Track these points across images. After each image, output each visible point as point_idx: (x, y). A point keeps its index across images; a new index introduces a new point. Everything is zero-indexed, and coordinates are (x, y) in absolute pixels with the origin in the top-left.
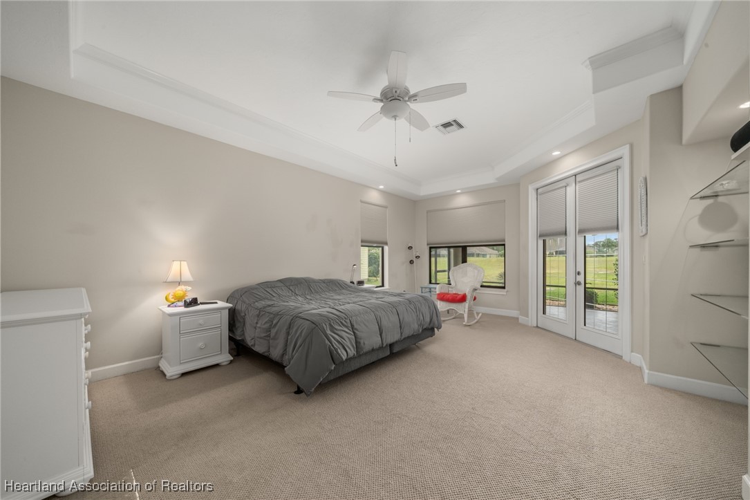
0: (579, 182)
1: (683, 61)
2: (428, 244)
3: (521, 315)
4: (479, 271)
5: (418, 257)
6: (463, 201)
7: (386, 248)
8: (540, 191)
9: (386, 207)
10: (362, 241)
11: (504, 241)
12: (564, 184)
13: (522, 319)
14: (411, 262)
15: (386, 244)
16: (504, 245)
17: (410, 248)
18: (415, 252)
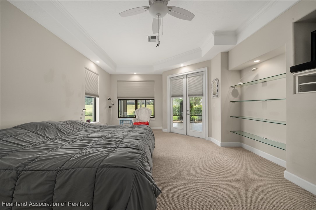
0: (189, 77)
1: (236, 43)
2: (118, 98)
3: (163, 128)
4: (149, 111)
5: (113, 104)
6: (136, 78)
7: (97, 99)
8: (171, 79)
9: (98, 75)
10: (86, 94)
11: (154, 98)
12: (182, 78)
13: (164, 130)
14: (110, 107)
15: (98, 96)
16: (154, 100)
17: (109, 99)
18: (111, 102)
